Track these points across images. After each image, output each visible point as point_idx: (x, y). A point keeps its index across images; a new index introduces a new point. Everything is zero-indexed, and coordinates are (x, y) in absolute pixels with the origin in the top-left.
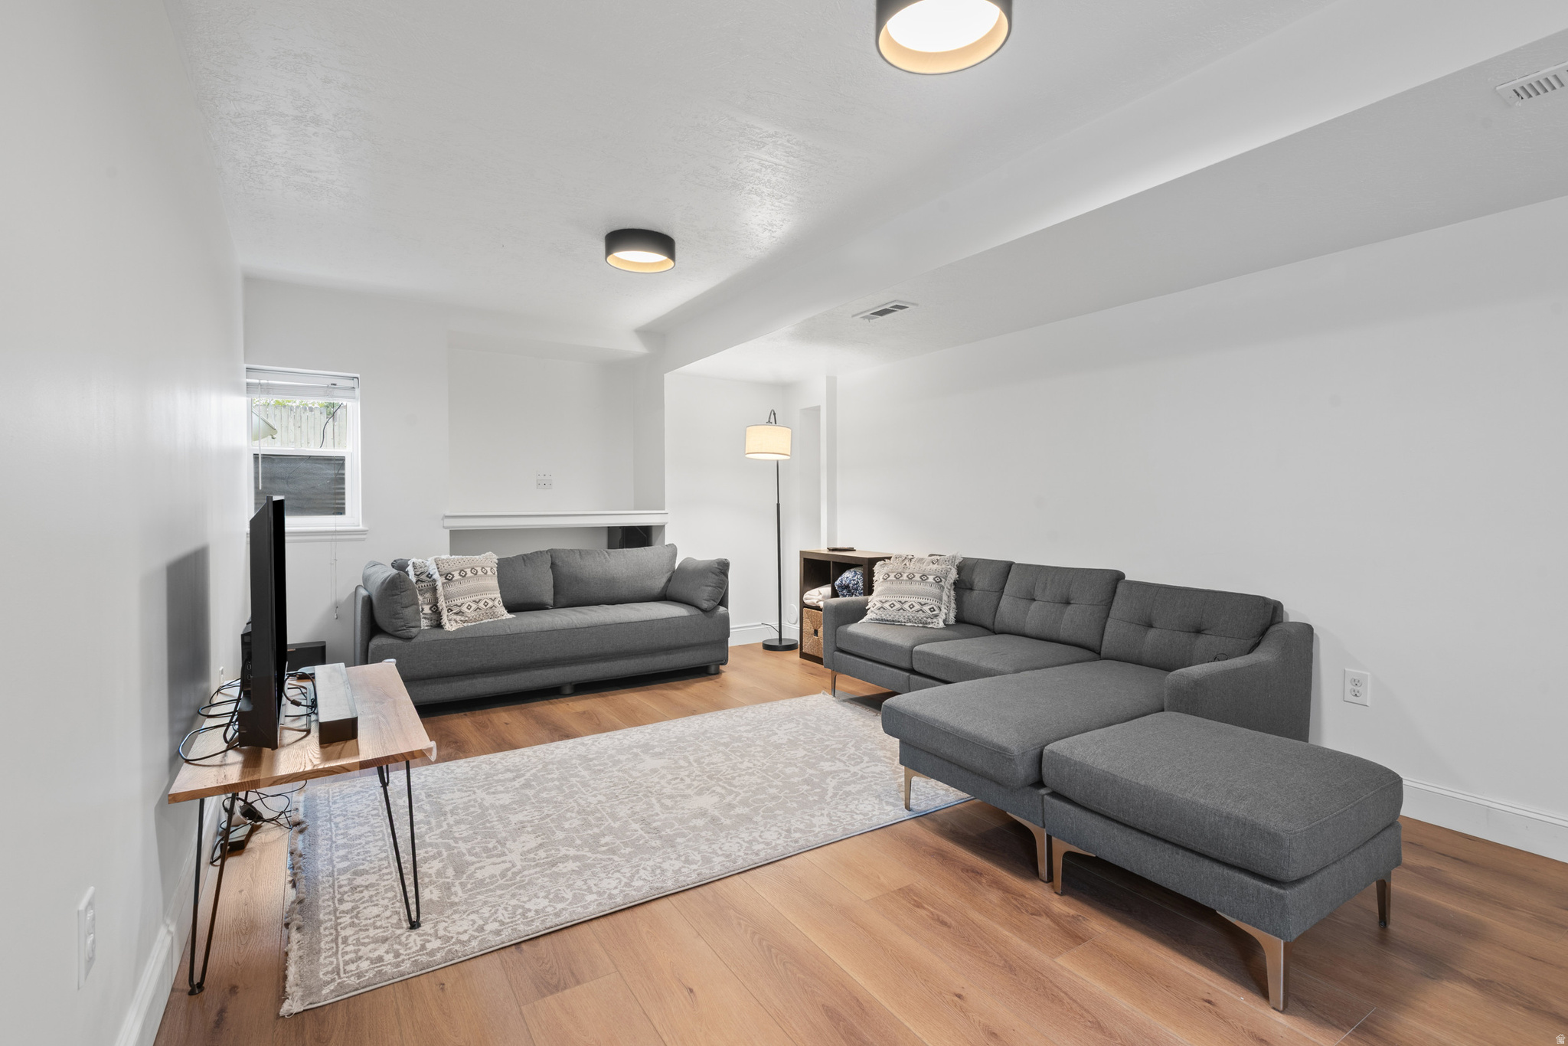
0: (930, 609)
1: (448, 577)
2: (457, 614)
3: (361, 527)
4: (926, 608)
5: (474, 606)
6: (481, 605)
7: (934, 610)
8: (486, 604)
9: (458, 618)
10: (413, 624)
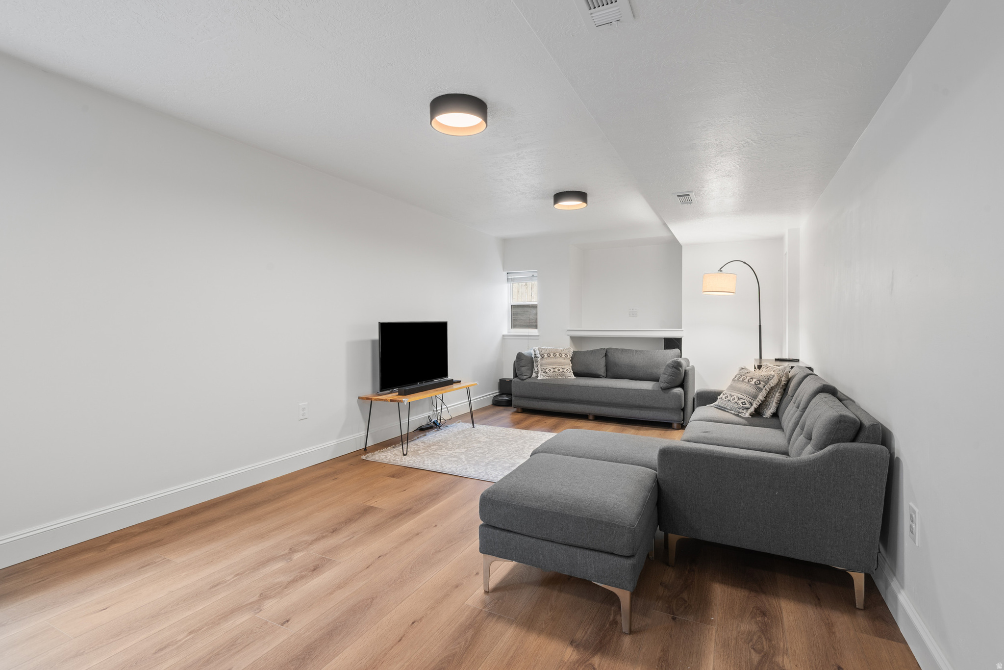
0: (742, 403)
1: (542, 356)
2: (544, 372)
3: (537, 334)
4: (740, 402)
5: (552, 370)
6: (556, 370)
7: (745, 404)
8: (559, 370)
9: (544, 374)
10: (525, 374)
